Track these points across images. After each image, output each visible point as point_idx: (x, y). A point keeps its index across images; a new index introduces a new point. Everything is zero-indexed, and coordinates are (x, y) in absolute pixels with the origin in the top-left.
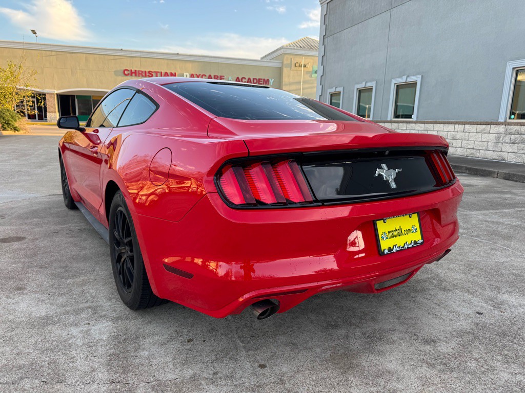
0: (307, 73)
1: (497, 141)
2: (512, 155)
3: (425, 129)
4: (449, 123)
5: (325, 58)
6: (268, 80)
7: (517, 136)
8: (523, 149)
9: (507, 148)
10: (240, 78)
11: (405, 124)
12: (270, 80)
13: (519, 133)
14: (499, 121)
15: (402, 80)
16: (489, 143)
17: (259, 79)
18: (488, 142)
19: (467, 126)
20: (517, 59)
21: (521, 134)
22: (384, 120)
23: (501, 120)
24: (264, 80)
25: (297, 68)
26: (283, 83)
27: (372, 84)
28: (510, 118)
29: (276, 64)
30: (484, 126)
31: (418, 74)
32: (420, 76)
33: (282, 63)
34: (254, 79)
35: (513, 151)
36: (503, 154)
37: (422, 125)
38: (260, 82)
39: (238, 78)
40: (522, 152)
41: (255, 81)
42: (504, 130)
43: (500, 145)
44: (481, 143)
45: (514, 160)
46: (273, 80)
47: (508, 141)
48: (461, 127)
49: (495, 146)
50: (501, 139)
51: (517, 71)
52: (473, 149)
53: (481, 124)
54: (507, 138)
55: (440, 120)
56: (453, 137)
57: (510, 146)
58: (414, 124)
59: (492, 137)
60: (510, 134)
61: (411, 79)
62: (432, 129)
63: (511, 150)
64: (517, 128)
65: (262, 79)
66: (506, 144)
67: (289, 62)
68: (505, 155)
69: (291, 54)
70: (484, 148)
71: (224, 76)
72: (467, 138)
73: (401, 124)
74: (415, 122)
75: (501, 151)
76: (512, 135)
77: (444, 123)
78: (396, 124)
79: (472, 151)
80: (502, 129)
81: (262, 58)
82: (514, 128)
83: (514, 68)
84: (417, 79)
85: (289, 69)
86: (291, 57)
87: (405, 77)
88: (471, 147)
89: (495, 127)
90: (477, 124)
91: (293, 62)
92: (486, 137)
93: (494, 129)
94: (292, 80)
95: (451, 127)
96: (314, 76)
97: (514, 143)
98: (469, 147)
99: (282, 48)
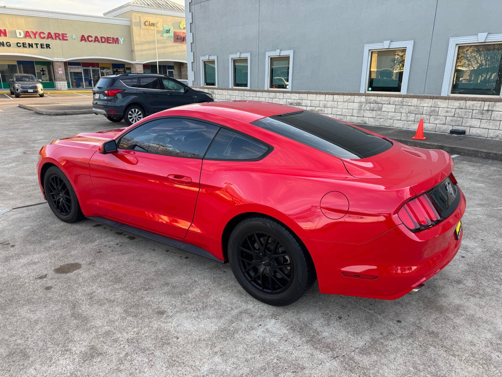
0: (158, 32)
1: (360, 109)
2: (372, 120)
3: (300, 98)
4: (320, 93)
5: (193, 26)
6: (117, 39)
7: (375, 105)
8: (379, 115)
9: (368, 114)
10: (86, 37)
11: (282, 94)
12: (120, 38)
13: (377, 103)
14: (361, 92)
15: (276, 53)
16: (354, 111)
17: (108, 38)
18: (353, 109)
19: (336, 97)
20: (372, 42)
21: (378, 103)
22: (262, 89)
23: (362, 91)
24: (113, 38)
25: (147, 27)
26: (135, 42)
27: (247, 55)
28: (368, 90)
29: (124, 22)
30: (349, 97)
31: (290, 49)
32: (292, 51)
33: (131, 21)
34: (101, 38)
35: (372, 116)
36: (365, 119)
37: (297, 95)
38: (109, 41)
39: (83, 36)
40: (379, 117)
41: (103, 40)
42: (364, 100)
43: (362, 112)
44: (347, 110)
45: (374, 124)
46: (123, 39)
47: (368, 108)
48: (330, 97)
49: (358, 113)
50: (363, 107)
51: (372, 52)
52: (341, 115)
53: (347, 94)
54: (367, 107)
55: (312, 91)
56: (325, 106)
57: (370, 113)
58: (290, 94)
59: (356, 105)
60: (369, 103)
61: (284, 53)
62: (306, 99)
63: (370, 116)
64: (375, 98)
65: (110, 38)
66: (367, 111)
67: (138, 20)
68: (366, 120)
69: (139, 12)
70: (350, 114)
71: (66, 34)
72: (336, 106)
73: (278, 94)
74: (291, 92)
75: (363, 117)
76: (372, 104)
77: (316, 93)
78: (273, 94)
79: (341, 117)
80: (363, 99)
81: (105, 14)
82: (373, 98)
83: (370, 50)
84: (290, 53)
85: (139, 27)
86: (140, 15)
87: (278, 51)
88: (340, 113)
89: (358, 98)
90: (344, 94)
91: (143, 21)
92: (351, 105)
93: (357, 99)
94: (143, 40)
95: (322, 97)
96: (166, 35)
97: (373, 110)
98: (338, 113)
99: (128, 5)
